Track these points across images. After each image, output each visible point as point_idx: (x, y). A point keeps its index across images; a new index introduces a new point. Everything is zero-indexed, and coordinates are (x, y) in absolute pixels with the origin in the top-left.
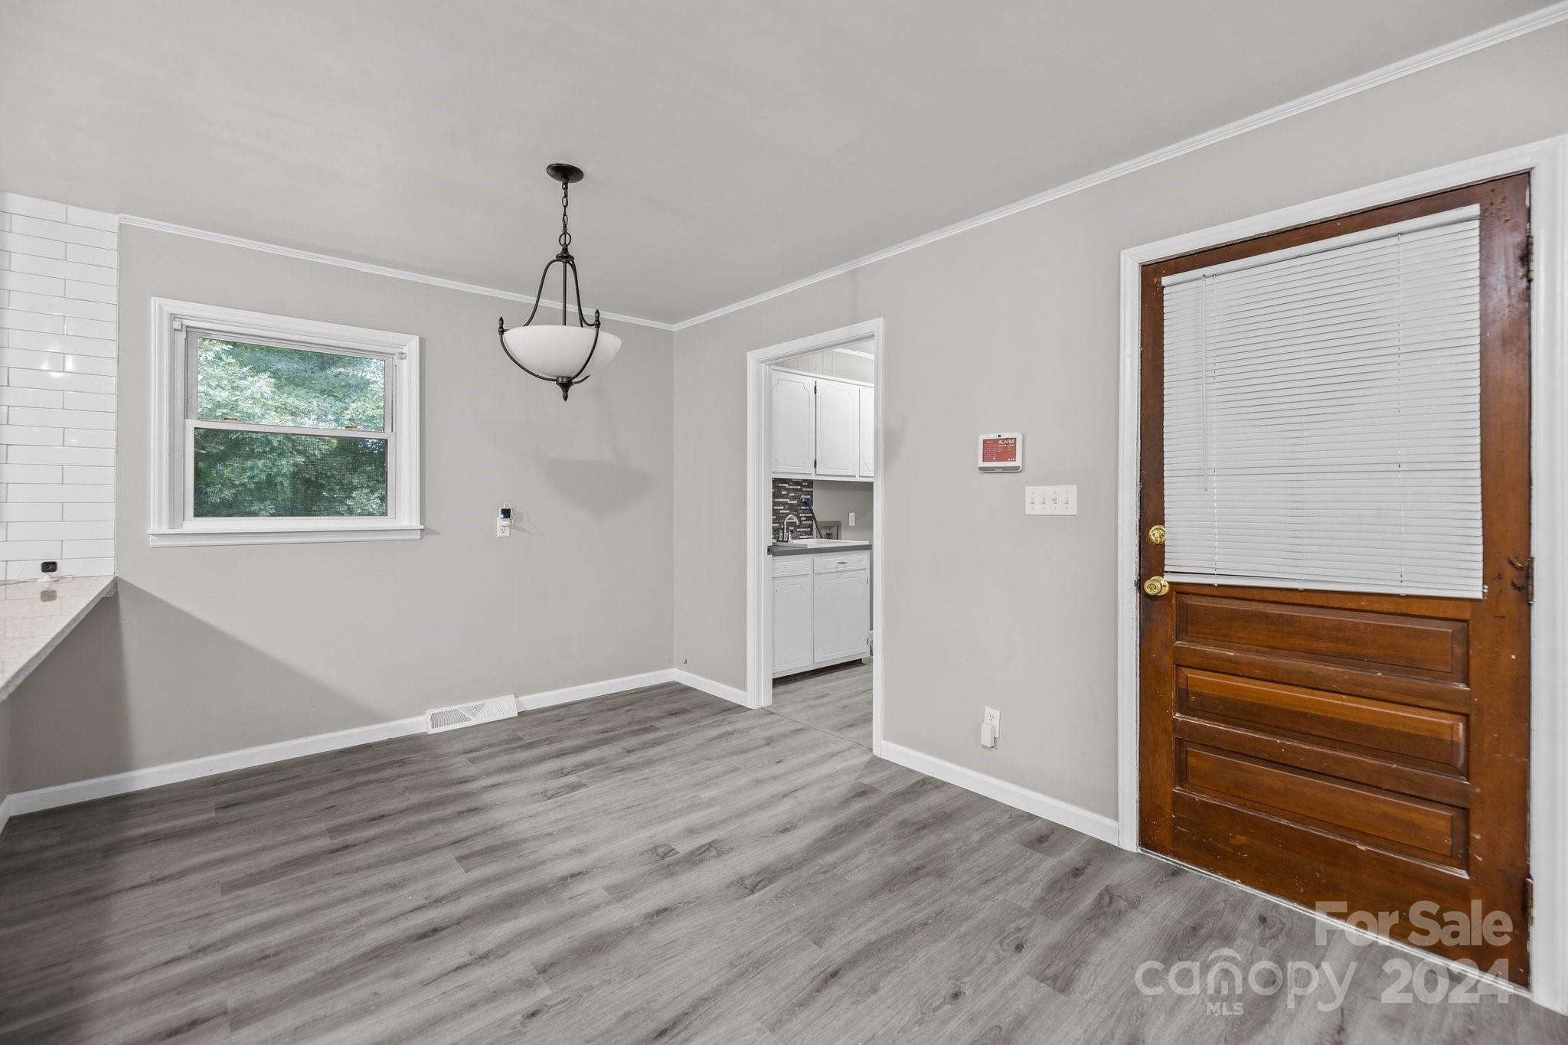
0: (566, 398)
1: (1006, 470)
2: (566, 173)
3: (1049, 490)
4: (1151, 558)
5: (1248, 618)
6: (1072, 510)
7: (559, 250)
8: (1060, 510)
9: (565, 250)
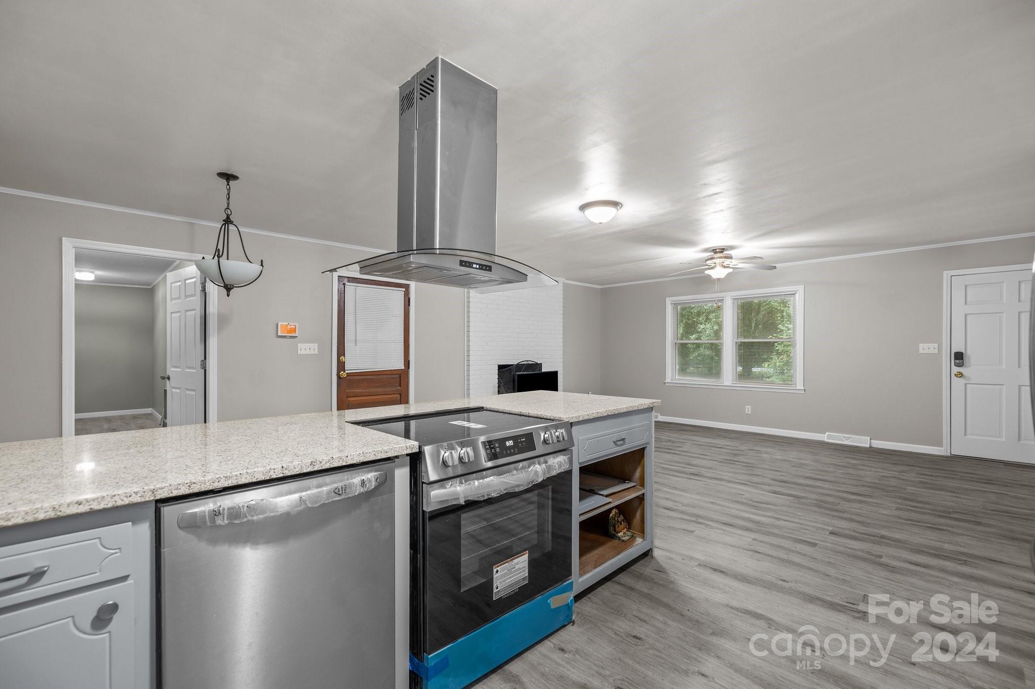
0: (228, 295)
1: (291, 337)
2: (228, 177)
3: (307, 345)
4: (341, 366)
5: (363, 380)
6: (316, 352)
7: (225, 217)
8: (312, 352)
9: (228, 217)
